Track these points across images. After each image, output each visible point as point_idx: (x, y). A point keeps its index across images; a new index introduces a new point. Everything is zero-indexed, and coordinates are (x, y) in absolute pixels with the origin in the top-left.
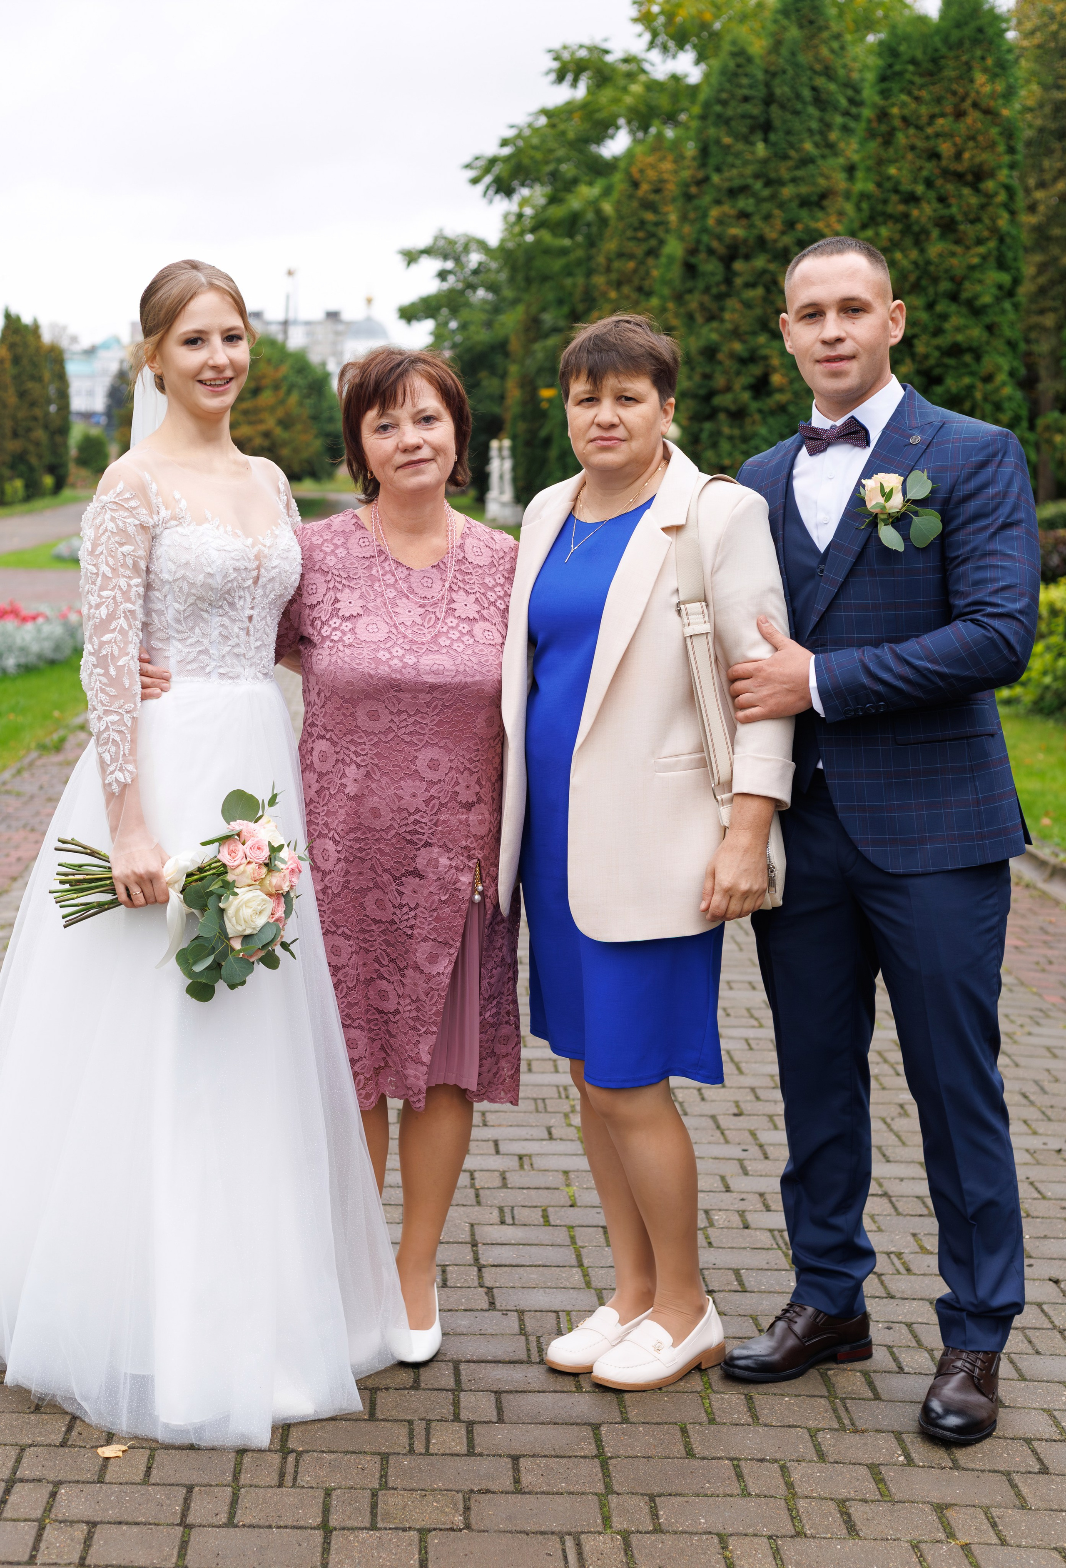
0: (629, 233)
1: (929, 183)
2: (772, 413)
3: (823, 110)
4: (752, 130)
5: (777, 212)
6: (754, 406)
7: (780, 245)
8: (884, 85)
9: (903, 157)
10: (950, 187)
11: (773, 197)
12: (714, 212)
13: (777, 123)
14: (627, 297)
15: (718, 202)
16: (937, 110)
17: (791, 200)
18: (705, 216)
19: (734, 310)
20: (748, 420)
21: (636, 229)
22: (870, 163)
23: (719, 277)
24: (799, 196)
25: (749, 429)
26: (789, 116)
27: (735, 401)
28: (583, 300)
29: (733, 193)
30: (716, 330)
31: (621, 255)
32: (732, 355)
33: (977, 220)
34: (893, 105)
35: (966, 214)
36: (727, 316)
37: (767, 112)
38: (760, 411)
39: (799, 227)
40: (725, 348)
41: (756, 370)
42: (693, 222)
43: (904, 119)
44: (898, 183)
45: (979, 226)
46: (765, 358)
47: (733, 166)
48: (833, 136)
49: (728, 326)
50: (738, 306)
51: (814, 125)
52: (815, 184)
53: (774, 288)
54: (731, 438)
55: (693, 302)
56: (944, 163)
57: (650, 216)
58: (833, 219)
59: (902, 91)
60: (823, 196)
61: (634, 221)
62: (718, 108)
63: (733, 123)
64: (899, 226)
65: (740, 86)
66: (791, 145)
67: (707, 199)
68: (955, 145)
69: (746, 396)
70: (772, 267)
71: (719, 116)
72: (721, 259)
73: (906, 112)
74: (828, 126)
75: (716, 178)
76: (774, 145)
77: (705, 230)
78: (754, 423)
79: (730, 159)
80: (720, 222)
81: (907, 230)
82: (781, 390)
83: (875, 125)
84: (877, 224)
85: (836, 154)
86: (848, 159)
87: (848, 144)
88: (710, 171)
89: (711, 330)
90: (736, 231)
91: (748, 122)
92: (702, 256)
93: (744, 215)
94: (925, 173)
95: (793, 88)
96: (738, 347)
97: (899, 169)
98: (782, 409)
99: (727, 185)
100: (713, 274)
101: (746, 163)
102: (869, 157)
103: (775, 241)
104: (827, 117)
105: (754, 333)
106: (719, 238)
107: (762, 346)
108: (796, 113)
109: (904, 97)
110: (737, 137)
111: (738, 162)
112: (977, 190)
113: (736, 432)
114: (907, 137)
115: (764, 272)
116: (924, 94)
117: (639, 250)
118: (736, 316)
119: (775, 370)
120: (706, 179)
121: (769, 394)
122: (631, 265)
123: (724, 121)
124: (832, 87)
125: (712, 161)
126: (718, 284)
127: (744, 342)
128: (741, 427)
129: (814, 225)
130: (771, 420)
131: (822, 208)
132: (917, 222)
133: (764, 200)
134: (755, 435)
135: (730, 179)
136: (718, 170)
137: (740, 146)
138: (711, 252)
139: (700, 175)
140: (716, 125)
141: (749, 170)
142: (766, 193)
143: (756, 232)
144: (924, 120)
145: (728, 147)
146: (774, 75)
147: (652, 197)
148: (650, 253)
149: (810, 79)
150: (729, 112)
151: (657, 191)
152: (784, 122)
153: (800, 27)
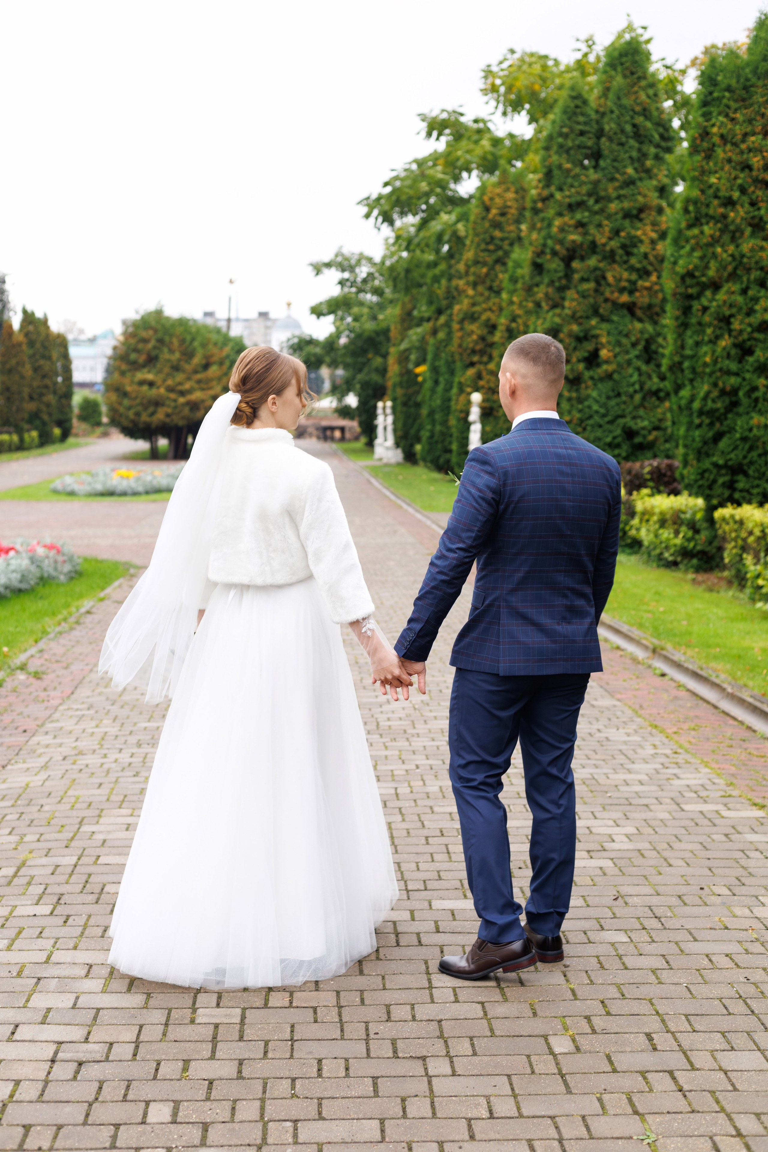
0: (483, 246)
1: (744, 190)
2: (601, 380)
3: (641, 143)
4: (588, 157)
5: (606, 222)
6: (587, 374)
7: (608, 248)
8: (706, 110)
9: (722, 169)
10: (760, 193)
11: (602, 210)
12: (557, 222)
13: (606, 152)
14: (482, 295)
15: (560, 214)
16: (748, 130)
17: (616, 214)
18: (550, 225)
19: (572, 300)
20: (583, 385)
21: (488, 243)
23: (561, 274)
24: (622, 209)
25: (584, 392)
26: (615, 147)
27: (572, 370)
29: (572, 207)
30: (559, 315)
31: (477, 262)
32: (570, 334)
34: (713, 125)
36: (567, 304)
37: (598, 144)
38: (592, 378)
39: (623, 234)
40: (565, 330)
41: (589, 346)
42: (539, 230)
43: (723, 137)
44: (718, 190)
46: (596, 337)
47: (572, 186)
48: (649, 163)
49: (567, 311)
50: (576, 296)
51: (634, 154)
52: (636, 200)
53: (603, 282)
54: (569, 399)
55: (540, 293)
56: (755, 173)
57: (498, 234)
58: (648, 228)
59: (720, 114)
60: (641, 210)
61: (486, 237)
62: (560, 140)
63: (572, 152)
64: (719, 226)
65: (578, 123)
66: (617, 170)
67: (551, 212)
68: (763, 159)
69: (581, 366)
70: (601, 265)
71: (561, 146)
72: (562, 259)
73: (724, 131)
74: (645, 155)
75: (558, 196)
76: (603, 169)
77: (549, 236)
78: (587, 388)
79: (570, 180)
80: (562, 230)
81: (726, 228)
82: (607, 362)
83: (697, 144)
84: (702, 225)
85: (650, 178)
86: (659, 181)
87: (660, 170)
88: (553, 188)
89: (555, 315)
90: (574, 237)
91: (584, 150)
92: (548, 257)
93: (581, 225)
94: (739, 182)
95: (619, 125)
96: (575, 328)
97: (719, 179)
98: (609, 376)
99: (567, 200)
100: (556, 271)
101: (582, 183)
103: (604, 245)
104: (645, 148)
105: (588, 318)
106: (561, 242)
107: (594, 327)
108: (622, 144)
109: (722, 119)
110: (575, 162)
111: (576, 183)
113: (574, 395)
114: (725, 152)
115: (596, 269)
116: (738, 116)
117: (490, 259)
118: (574, 304)
119: (603, 346)
120: (552, 196)
121: (599, 365)
122: (485, 270)
123: (565, 150)
124: (649, 124)
125: (556, 182)
126: (560, 279)
127: (580, 324)
128: (577, 390)
129: (633, 232)
130: (600, 385)
131: (641, 220)
132: (734, 221)
133: (596, 213)
134: (588, 397)
135: (569, 197)
136: (560, 189)
137: (577, 170)
138: (555, 253)
139: (546, 193)
140: (559, 153)
141: (584, 189)
142: (597, 207)
143: (590, 238)
144: (738, 139)
145: (568, 171)
146: (603, 114)
147: (499, 218)
148: (498, 261)
149: (632, 118)
150: (570, 143)
151: (503, 214)
152: (612, 151)
153: (625, 77)
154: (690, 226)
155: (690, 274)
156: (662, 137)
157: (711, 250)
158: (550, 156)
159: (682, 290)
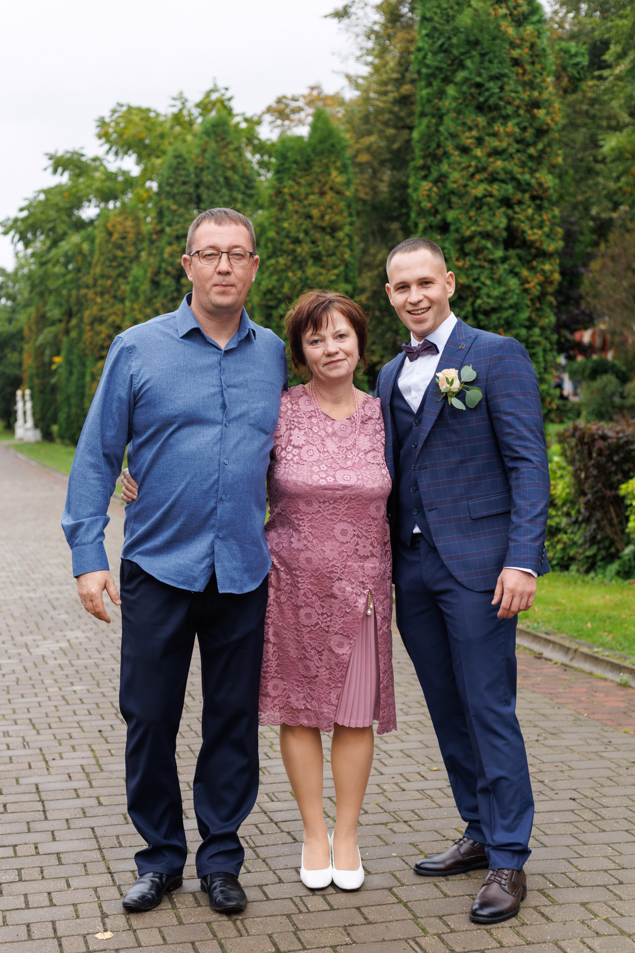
0: (107, 263)
1: (306, 233)
3: (231, 190)
4: (190, 201)
8: (280, 175)
9: (291, 217)
10: (318, 235)
12: (167, 250)
13: (203, 197)
14: (108, 302)
15: (170, 244)
16: (309, 190)
18: (162, 252)
21: (111, 261)
22: (272, 220)
26: (210, 193)
28: (77, 304)
29: (178, 239)
31: (103, 276)
33: (334, 254)
34: (285, 187)
35: (327, 251)
37: (198, 191)
42: (155, 255)
43: (292, 195)
44: (289, 232)
45: (334, 258)
47: (178, 222)
56: (315, 221)
57: (119, 253)
59: (289, 179)
61: (110, 256)
62: (169, 188)
63: (177, 197)
64: (290, 257)
65: (181, 176)
67: (163, 242)
68: (320, 211)
71: (169, 193)
72: (174, 277)
73: (293, 191)
74: (232, 199)
75: (168, 230)
77: (163, 260)
79: (176, 219)
80: (171, 256)
81: (294, 260)
83: (274, 198)
84: (277, 257)
88: (164, 224)
91: (187, 196)
92: (162, 276)
94: (304, 227)
95: (214, 177)
97: (290, 224)
99: (174, 233)
100: (169, 286)
101: (186, 221)
102: (272, 217)
104: (233, 194)
106: (171, 265)
108: (216, 191)
109: (291, 182)
110: (180, 205)
111: (182, 220)
112: (333, 237)
114: (294, 206)
116: (302, 181)
117: (114, 273)
120: (163, 230)
122: (109, 282)
123: (172, 196)
124: (236, 177)
125: (166, 220)
126: (172, 292)
132: (300, 255)
135: (176, 231)
136: (170, 225)
137: (182, 210)
138: (167, 273)
139: (158, 228)
140: (167, 198)
144: (302, 196)
145: (175, 211)
146: (202, 170)
147: (120, 242)
148: (120, 275)
149: (224, 172)
150: (175, 190)
151: (124, 238)
152: (209, 196)
153: (217, 142)
154: (269, 257)
155: (269, 291)
156: (247, 187)
157: (285, 274)
158: (160, 200)
159: (264, 302)
